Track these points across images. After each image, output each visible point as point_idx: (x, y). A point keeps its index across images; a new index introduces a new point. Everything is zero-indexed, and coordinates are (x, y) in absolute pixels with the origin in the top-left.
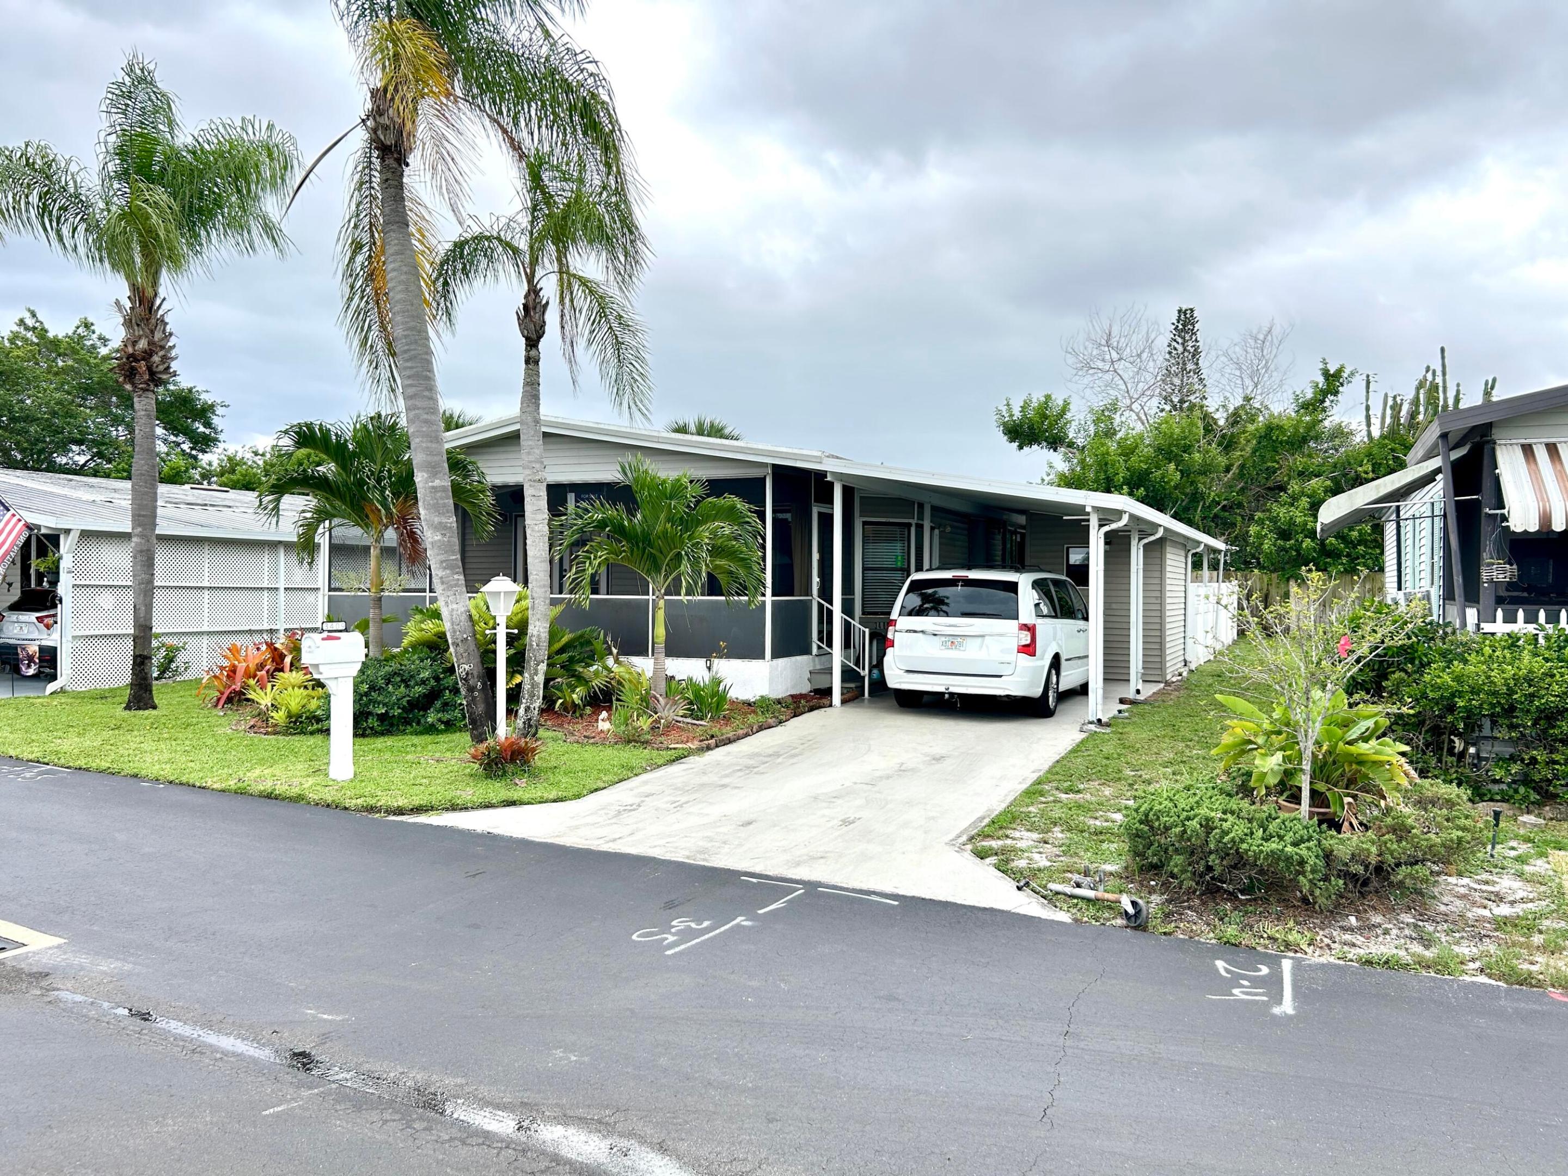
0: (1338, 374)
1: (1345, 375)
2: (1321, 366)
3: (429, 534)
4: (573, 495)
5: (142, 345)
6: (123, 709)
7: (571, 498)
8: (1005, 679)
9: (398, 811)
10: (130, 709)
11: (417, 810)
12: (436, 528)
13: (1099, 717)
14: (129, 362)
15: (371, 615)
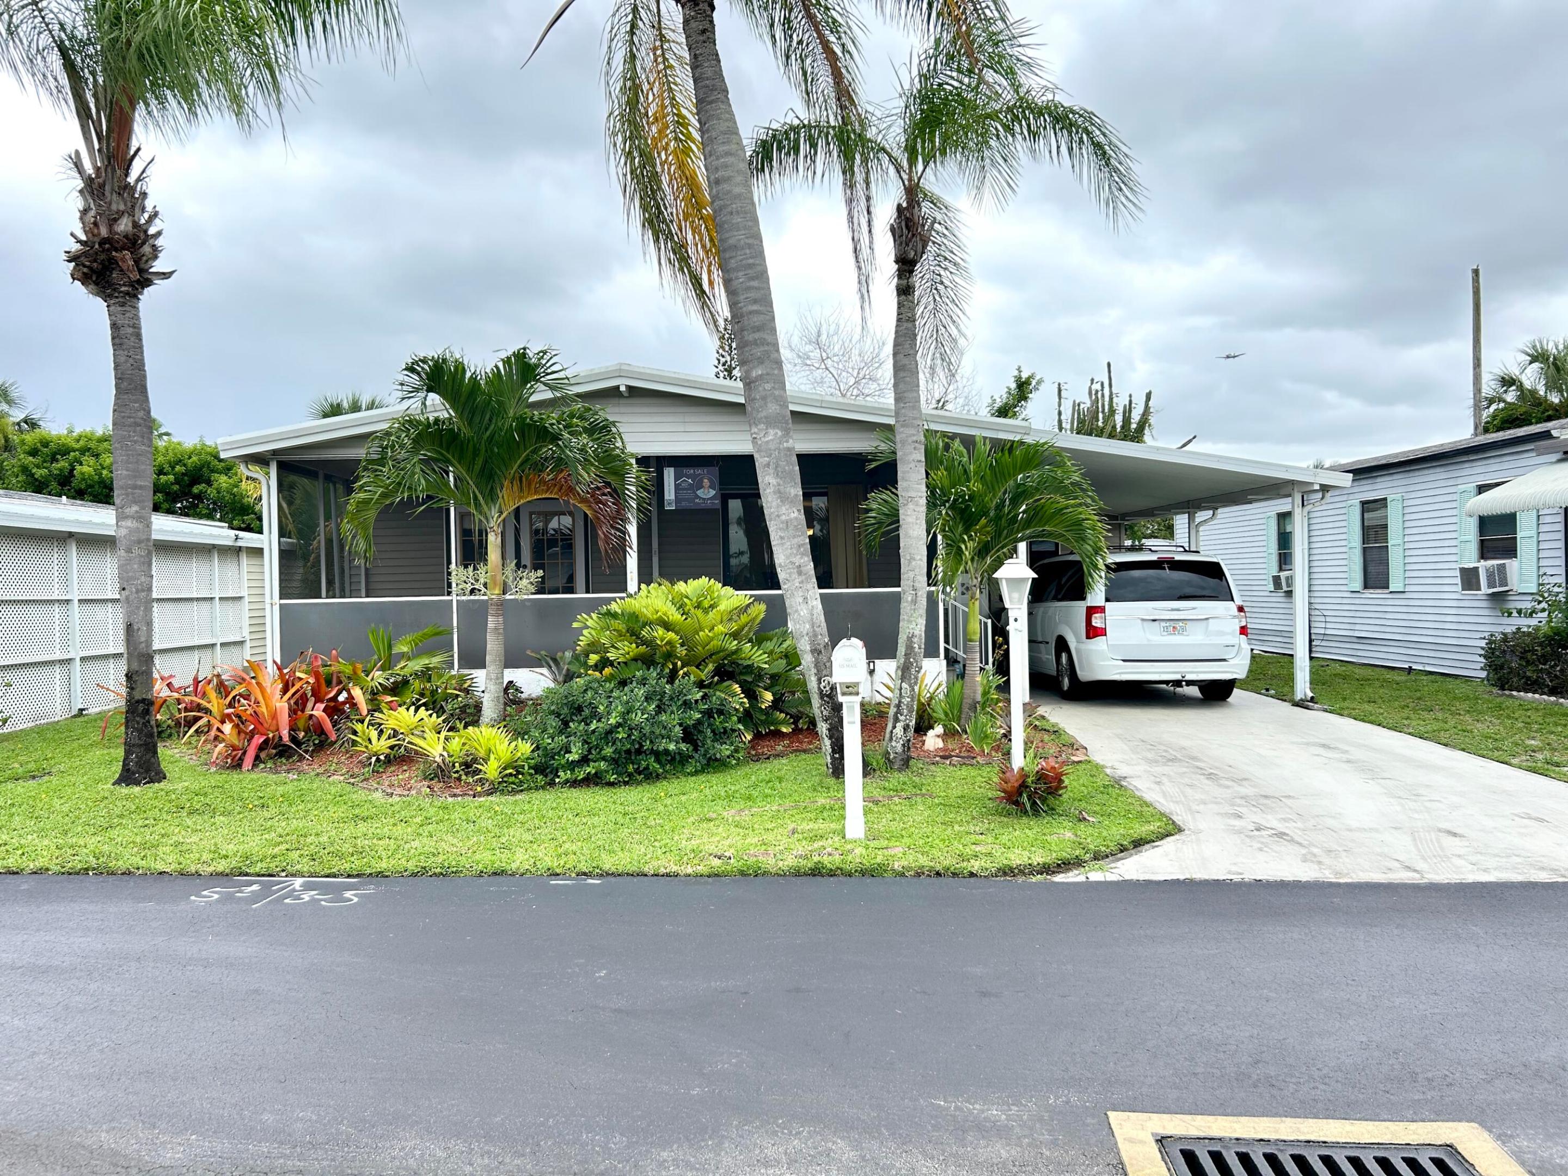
0: (1027, 382)
1: (1034, 383)
2: (1016, 373)
3: (784, 510)
4: (672, 470)
5: (124, 226)
6: (114, 784)
7: (669, 474)
8: (1231, 662)
9: (1046, 869)
10: (137, 783)
11: (1065, 865)
12: (792, 502)
13: (1310, 694)
14: (104, 250)
15: (491, 625)
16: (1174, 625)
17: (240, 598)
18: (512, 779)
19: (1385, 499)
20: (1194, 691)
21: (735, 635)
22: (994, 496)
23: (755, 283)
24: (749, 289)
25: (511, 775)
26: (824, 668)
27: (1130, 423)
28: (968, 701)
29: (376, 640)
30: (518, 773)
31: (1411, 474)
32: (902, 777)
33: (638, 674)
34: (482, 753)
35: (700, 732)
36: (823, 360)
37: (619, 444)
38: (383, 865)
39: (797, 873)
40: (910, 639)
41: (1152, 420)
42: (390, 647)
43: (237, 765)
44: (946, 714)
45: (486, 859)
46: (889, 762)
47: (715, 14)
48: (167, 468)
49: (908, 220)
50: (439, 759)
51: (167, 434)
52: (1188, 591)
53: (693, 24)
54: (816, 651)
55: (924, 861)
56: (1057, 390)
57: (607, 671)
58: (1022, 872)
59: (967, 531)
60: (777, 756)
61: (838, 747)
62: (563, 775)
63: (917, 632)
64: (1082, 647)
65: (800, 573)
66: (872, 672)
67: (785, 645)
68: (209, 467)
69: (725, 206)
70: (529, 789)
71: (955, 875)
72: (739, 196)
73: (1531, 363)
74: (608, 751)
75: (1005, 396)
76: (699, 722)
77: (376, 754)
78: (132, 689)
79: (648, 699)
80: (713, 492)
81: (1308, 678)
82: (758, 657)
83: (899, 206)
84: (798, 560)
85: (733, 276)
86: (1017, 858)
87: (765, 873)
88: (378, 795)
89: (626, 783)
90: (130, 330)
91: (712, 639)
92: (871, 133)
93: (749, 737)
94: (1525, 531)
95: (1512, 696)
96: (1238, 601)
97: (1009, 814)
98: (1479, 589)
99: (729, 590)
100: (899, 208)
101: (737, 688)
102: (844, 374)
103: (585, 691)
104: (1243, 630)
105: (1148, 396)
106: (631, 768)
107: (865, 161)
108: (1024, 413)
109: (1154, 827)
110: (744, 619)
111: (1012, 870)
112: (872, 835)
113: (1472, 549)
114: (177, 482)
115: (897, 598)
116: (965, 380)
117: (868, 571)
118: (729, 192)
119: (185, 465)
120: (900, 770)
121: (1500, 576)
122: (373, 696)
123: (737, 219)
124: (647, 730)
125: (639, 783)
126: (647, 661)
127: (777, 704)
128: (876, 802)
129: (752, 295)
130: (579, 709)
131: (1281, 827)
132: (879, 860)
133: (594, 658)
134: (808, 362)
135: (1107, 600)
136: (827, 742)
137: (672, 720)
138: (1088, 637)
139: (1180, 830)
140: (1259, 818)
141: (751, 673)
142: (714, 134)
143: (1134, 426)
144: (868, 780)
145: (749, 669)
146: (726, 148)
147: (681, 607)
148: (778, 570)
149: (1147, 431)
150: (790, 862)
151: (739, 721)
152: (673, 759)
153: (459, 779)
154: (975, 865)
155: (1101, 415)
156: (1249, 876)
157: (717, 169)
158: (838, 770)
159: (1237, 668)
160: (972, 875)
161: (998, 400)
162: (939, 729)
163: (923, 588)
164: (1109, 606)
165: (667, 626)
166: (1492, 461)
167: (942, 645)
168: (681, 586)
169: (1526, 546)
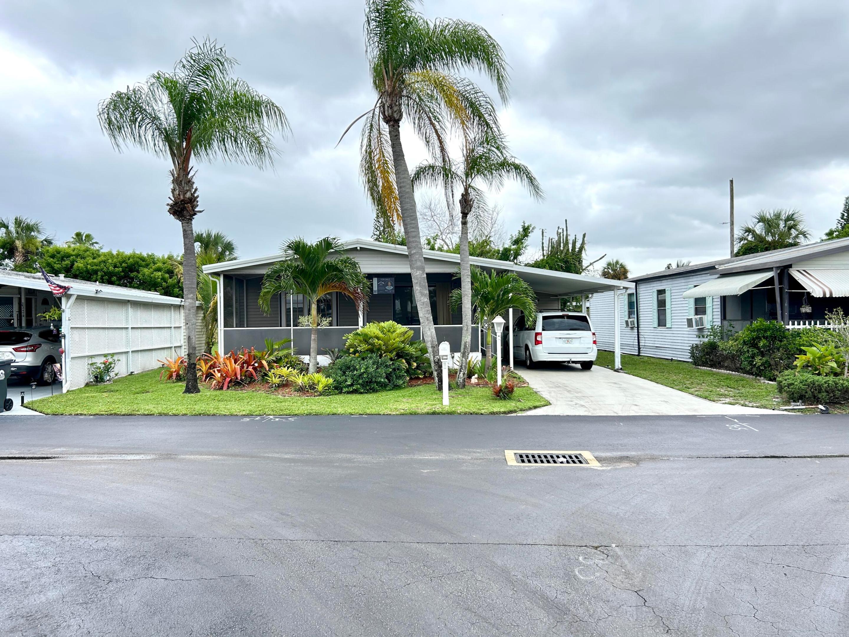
0: (528, 228)
1: (531, 228)
2: (523, 224)
3: (422, 298)
4: (376, 279)
5: (188, 195)
6: (183, 393)
7: (375, 280)
8: (589, 354)
9: (504, 413)
10: (193, 393)
11: (511, 412)
12: (425, 296)
13: (620, 367)
14: (182, 204)
15: (312, 338)
16: (568, 340)
17: (180, 327)
18: (327, 391)
19: (665, 290)
20: (579, 366)
21: (403, 342)
22: (496, 293)
23: (413, 222)
24: (411, 224)
25: (326, 390)
26: (436, 352)
27: (575, 248)
28: (487, 366)
29: (268, 344)
30: (329, 389)
31: (674, 280)
32: (462, 390)
33: (369, 355)
34: (316, 382)
35: (391, 376)
36: (432, 217)
37: (359, 271)
38: (297, 412)
39: (428, 414)
40: (465, 343)
41: (586, 247)
42: (272, 346)
43: (221, 388)
44: (479, 371)
45: (328, 411)
46: (458, 386)
47: (400, 129)
48: (118, 265)
49: (465, 199)
50: (301, 384)
51: (96, 243)
52: (575, 327)
53: (393, 133)
54: (433, 347)
55: (467, 410)
56: (541, 233)
57: (357, 354)
58: (497, 414)
59: (486, 304)
60: (418, 385)
61: (441, 380)
62: (345, 390)
63: (468, 341)
64: (534, 348)
65: (428, 320)
66: (453, 357)
67: (421, 346)
68: (138, 264)
69: (403, 196)
70: (333, 394)
71: (476, 414)
72: (408, 192)
73: (758, 222)
74: (361, 381)
75: (517, 235)
76: (391, 372)
77: (275, 384)
78: (190, 359)
79: (373, 364)
80: (392, 287)
81: (620, 361)
82: (411, 350)
83: (462, 194)
84: (427, 316)
85: (406, 219)
86: (495, 410)
87: (418, 414)
88: (280, 396)
89: (366, 393)
90: (190, 232)
91: (394, 343)
92: (453, 169)
93: (408, 379)
94: (709, 304)
95: (698, 368)
96: (593, 331)
97: (496, 399)
98: (693, 327)
99: (400, 325)
100: (462, 195)
101: (404, 361)
102: (442, 223)
103: (351, 361)
104: (595, 342)
105: (584, 236)
106: (368, 388)
107: (452, 178)
108: (527, 243)
109: (542, 403)
110: (406, 336)
111: (494, 413)
112: (451, 404)
113: (693, 311)
114: (123, 271)
115: (461, 329)
116: (499, 226)
117: (452, 318)
118: (405, 191)
119: (126, 263)
120: (462, 388)
121: (700, 322)
122: (269, 363)
123: (407, 200)
124: (374, 374)
125: (371, 393)
126: (371, 351)
127: (418, 367)
128: (453, 397)
129: (412, 225)
130: (349, 368)
131: (583, 404)
132: (453, 410)
133: (352, 350)
134: (426, 218)
135: (543, 330)
136: (437, 379)
137: (382, 371)
138: (536, 344)
139: (550, 404)
140: (577, 402)
141: (408, 356)
142: (400, 171)
143: (577, 250)
144: (450, 391)
145: (407, 354)
146: (403, 176)
147: (382, 332)
148: (420, 319)
149: (583, 252)
150: (426, 410)
151: (405, 372)
152: (382, 385)
153: (308, 391)
154: (483, 411)
155: (562, 244)
156: (565, 414)
157: (400, 183)
158: (440, 388)
159: (592, 356)
160: (482, 414)
161: (514, 236)
162: (476, 376)
163: (471, 325)
164: (544, 332)
165: (378, 338)
166: (703, 276)
167: (480, 347)
168: (382, 324)
169: (709, 311)
